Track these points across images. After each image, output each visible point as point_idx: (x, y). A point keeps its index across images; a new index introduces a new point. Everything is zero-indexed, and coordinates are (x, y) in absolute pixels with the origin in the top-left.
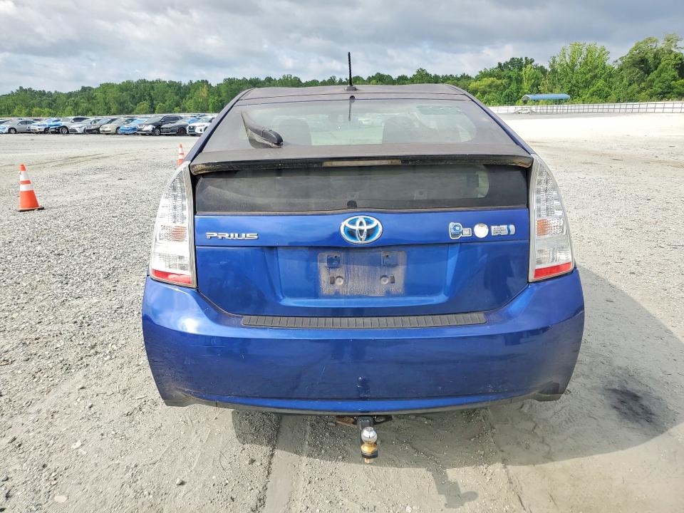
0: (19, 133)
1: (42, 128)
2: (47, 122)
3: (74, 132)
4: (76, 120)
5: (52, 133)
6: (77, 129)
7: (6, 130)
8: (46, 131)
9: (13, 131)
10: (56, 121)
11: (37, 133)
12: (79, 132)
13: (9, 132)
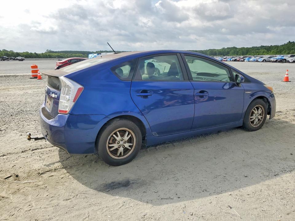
0: (267, 62)
1: (275, 60)
2: (278, 57)
3: (289, 62)
4: (291, 56)
5: (279, 62)
6: (290, 60)
7: (262, 61)
8: (276, 61)
9: (265, 61)
10: (283, 57)
11: (273, 62)
12: (290, 62)
13: (263, 61)
